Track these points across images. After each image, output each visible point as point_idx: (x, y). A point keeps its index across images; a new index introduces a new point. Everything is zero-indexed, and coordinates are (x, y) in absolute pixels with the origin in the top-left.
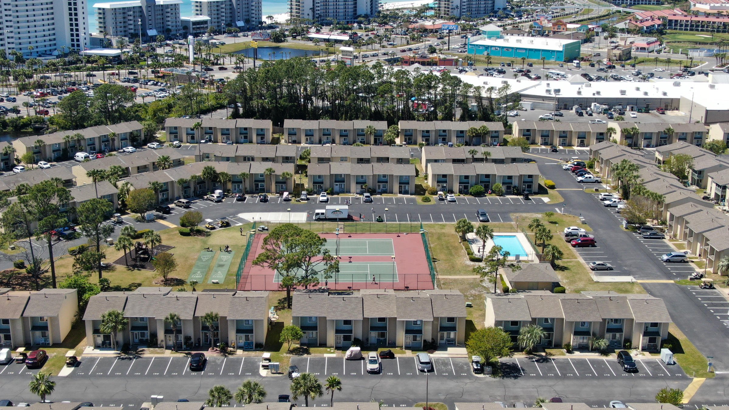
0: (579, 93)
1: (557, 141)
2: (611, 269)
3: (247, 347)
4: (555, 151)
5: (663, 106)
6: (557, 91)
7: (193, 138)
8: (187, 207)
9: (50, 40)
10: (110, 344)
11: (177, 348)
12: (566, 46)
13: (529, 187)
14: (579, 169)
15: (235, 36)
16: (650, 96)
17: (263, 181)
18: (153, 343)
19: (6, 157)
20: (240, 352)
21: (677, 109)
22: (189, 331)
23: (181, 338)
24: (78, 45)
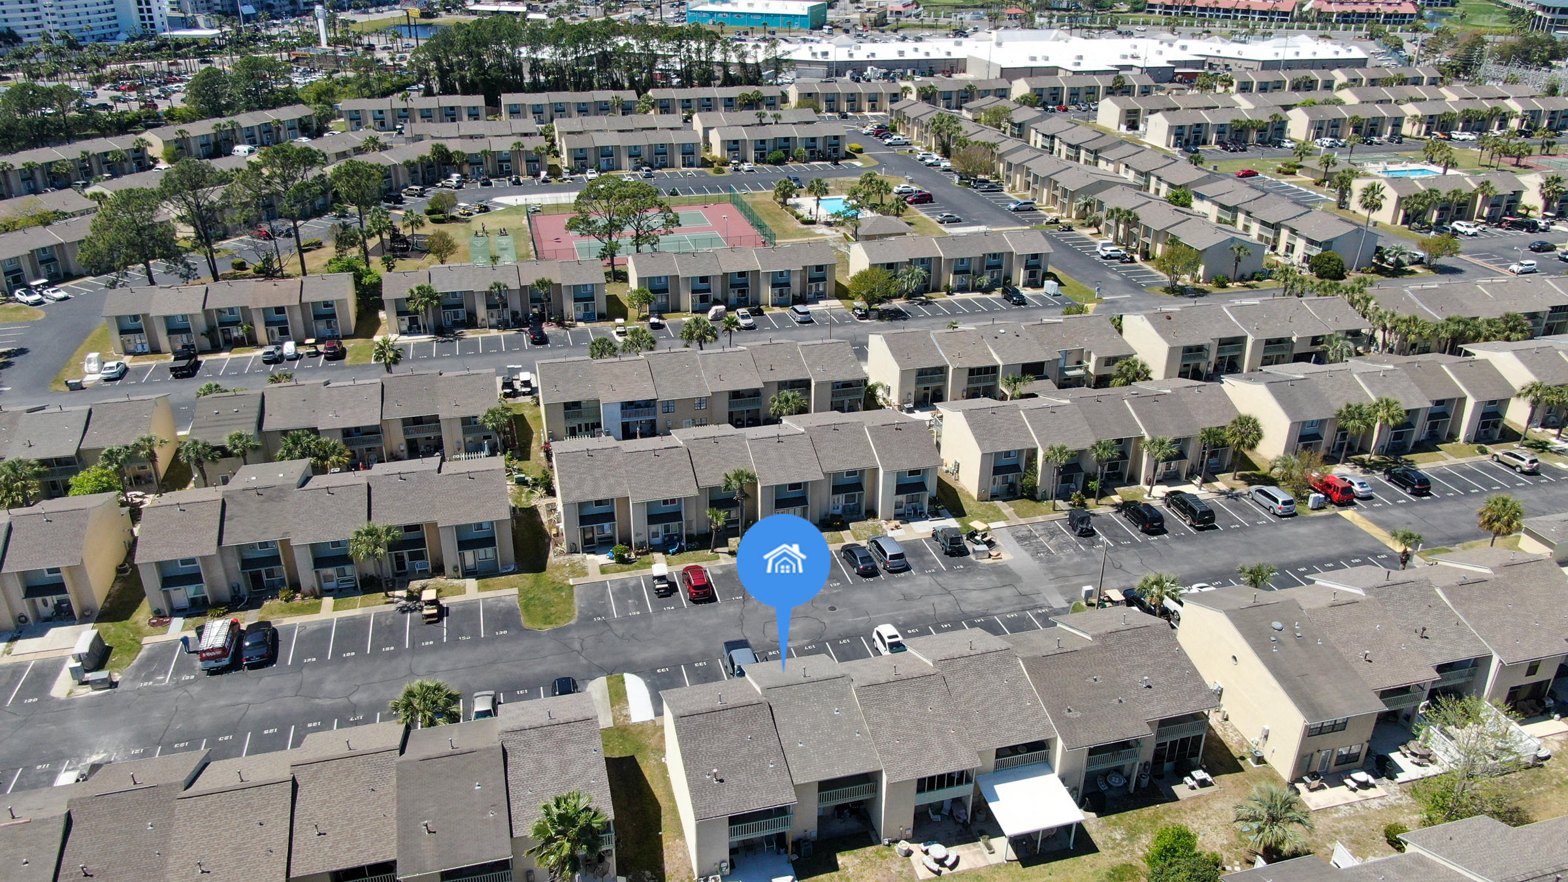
0: (851, 55)
1: (844, 106)
2: (959, 221)
3: (587, 318)
4: (845, 117)
5: (948, 68)
6: (825, 54)
7: (382, 124)
8: (421, 196)
9: (109, 19)
10: (419, 328)
11: (503, 325)
12: (811, 8)
13: (835, 151)
14: (882, 131)
15: (364, 13)
16: (932, 56)
17: (509, 161)
18: (471, 322)
19: (138, 155)
20: (581, 325)
21: (964, 72)
22: (515, 304)
23: (507, 315)
24: (153, 26)
